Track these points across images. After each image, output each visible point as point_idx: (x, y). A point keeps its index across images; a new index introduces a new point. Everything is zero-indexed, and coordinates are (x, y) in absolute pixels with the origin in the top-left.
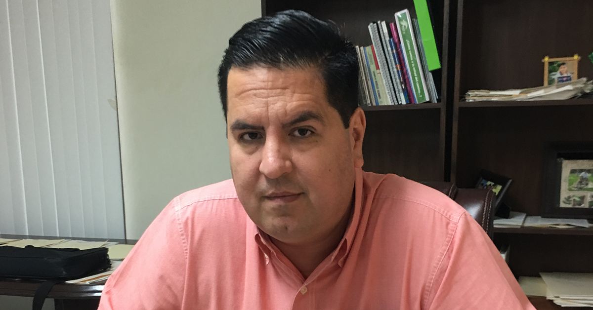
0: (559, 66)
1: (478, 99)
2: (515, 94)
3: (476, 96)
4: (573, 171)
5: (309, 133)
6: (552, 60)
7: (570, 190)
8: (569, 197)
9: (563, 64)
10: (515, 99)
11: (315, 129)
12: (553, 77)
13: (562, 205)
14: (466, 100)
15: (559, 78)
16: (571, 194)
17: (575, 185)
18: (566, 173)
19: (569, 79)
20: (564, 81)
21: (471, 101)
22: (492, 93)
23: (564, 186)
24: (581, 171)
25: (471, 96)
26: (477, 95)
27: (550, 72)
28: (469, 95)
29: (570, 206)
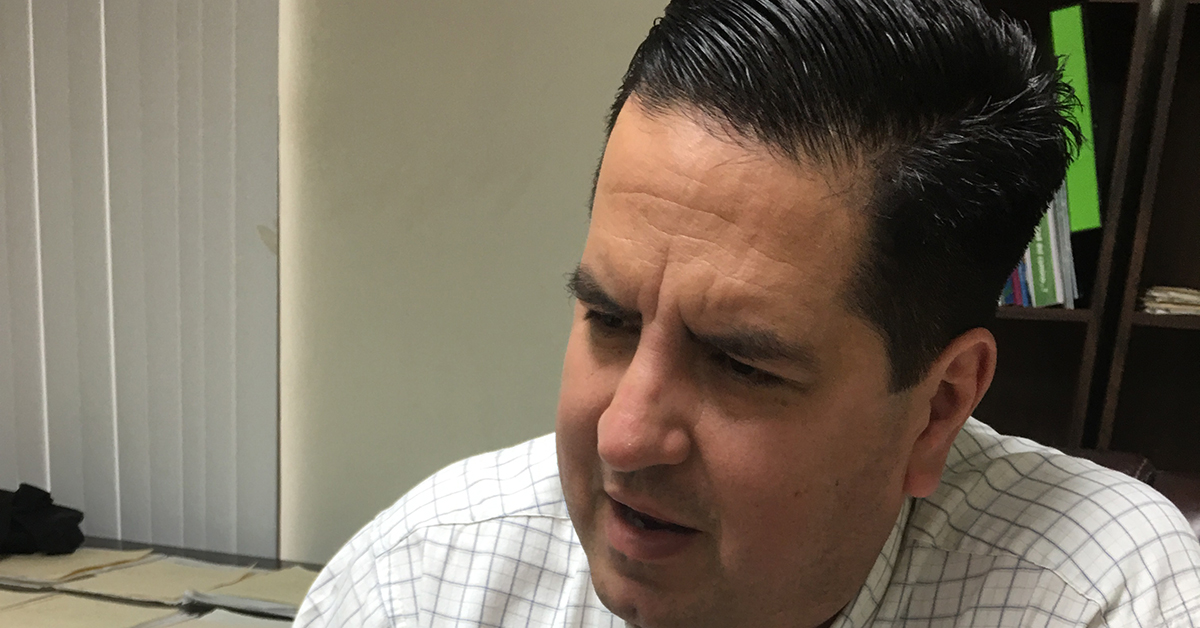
1: (1176, 310)
3: (1171, 301)
14: (1145, 307)
21: (1159, 312)
25: (1158, 300)
26: (1173, 298)
28: (1154, 298)
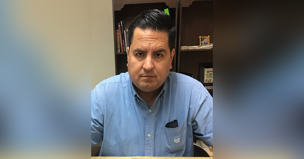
0: (204, 39)
2: (196, 47)
3: (184, 48)
4: (208, 72)
5: (160, 56)
6: (202, 37)
7: (207, 77)
8: (207, 80)
9: (205, 38)
10: (196, 49)
11: (163, 55)
12: (202, 42)
13: (205, 82)
15: (204, 43)
16: (207, 79)
17: (208, 76)
18: (206, 72)
19: (207, 43)
20: (205, 44)
22: (189, 47)
23: (205, 76)
24: (210, 71)
27: (201, 41)
29: (207, 82)
